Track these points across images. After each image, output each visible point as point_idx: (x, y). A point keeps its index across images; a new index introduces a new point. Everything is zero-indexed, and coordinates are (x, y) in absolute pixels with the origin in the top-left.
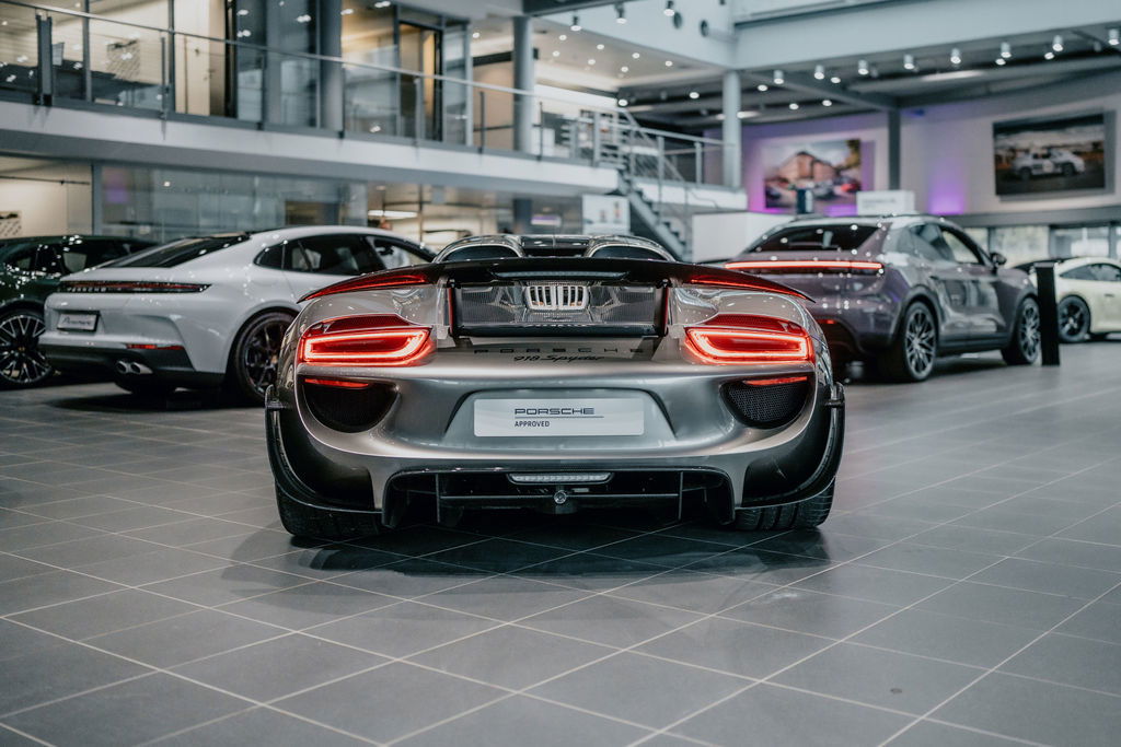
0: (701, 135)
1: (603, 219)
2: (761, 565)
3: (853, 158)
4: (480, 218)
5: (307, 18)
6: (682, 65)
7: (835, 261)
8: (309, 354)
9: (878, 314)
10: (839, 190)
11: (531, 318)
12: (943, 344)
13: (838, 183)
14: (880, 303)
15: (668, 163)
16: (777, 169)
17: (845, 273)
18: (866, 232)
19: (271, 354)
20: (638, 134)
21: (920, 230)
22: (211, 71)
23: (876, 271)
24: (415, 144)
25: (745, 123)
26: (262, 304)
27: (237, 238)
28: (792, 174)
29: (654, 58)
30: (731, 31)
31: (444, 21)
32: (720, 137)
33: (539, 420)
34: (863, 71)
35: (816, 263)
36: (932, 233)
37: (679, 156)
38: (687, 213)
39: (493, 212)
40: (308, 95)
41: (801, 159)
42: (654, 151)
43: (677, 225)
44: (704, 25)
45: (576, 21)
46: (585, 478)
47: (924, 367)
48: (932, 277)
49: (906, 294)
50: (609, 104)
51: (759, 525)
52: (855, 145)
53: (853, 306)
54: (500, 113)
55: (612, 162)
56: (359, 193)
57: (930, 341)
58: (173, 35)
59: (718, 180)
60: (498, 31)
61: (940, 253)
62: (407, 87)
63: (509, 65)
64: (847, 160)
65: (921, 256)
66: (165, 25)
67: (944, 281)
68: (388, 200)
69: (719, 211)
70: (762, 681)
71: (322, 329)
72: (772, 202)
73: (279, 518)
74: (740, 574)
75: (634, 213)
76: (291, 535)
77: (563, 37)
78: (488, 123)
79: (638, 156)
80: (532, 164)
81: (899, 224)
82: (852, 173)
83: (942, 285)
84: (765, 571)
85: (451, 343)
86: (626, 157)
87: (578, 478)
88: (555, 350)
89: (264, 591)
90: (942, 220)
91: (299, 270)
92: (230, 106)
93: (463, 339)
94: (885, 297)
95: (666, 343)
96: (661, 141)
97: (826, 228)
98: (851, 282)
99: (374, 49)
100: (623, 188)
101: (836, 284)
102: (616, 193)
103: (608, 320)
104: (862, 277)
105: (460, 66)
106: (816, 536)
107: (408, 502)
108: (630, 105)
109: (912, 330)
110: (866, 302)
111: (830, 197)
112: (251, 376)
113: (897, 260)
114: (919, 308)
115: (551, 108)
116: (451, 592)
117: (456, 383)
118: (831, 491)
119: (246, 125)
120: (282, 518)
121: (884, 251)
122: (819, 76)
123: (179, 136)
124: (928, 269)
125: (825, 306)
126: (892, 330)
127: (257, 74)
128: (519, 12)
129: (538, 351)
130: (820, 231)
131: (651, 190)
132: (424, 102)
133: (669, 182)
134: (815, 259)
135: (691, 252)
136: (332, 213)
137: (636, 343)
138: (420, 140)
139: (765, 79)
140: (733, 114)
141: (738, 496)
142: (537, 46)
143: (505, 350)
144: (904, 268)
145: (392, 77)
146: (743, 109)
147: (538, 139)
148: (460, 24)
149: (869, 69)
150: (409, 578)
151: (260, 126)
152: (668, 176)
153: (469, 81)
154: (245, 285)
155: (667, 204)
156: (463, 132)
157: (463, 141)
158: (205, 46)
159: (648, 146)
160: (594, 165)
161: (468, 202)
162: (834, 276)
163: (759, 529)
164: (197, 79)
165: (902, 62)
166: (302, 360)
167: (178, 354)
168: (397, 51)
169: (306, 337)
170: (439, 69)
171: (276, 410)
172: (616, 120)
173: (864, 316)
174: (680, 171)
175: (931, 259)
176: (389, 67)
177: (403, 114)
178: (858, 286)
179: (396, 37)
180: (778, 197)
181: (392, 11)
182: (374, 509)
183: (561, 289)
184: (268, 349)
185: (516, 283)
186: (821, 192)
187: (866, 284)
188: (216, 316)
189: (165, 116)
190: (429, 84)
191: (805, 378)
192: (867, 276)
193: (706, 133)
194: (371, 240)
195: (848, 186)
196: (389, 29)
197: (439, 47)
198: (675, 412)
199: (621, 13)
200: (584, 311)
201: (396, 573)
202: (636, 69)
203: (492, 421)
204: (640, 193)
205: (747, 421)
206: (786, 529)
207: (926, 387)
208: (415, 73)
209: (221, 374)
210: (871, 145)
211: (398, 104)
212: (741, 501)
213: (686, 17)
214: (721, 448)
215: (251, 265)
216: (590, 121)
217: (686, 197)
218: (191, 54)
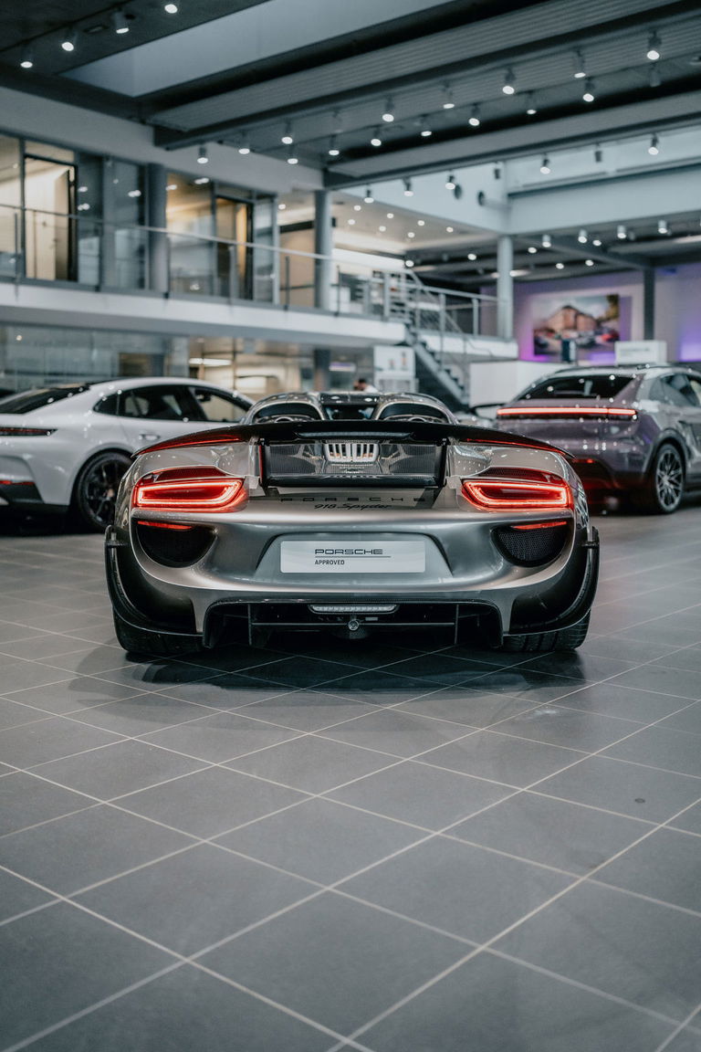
0: (477, 292)
1: (392, 366)
2: (526, 683)
3: (612, 311)
4: (285, 366)
5: (136, 193)
6: (461, 230)
7: (594, 407)
8: (141, 500)
9: (631, 455)
10: (599, 340)
11: (329, 470)
12: (689, 480)
13: (598, 333)
14: (633, 445)
15: (449, 318)
16: (545, 321)
17: (603, 418)
18: (623, 382)
19: (107, 488)
20: (423, 292)
21: (670, 380)
22: (56, 240)
23: (630, 417)
24: (229, 303)
25: (516, 281)
26: (100, 446)
27: (78, 388)
28: (558, 325)
29: (436, 225)
30: (505, 201)
31: (255, 195)
32: (494, 293)
33: (336, 559)
34: (622, 236)
35: (577, 410)
36: (681, 382)
37: (459, 311)
38: (465, 361)
39: (297, 360)
40: (138, 259)
41: (567, 311)
42: (436, 307)
43: (456, 372)
44: (481, 195)
45: (369, 193)
46: (375, 609)
47: (673, 501)
48: (681, 422)
49: (657, 435)
50: (397, 265)
51: (524, 648)
52: (614, 299)
53: (610, 447)
54: (303, 274)
55: (400, 317)
56: (181, 345)
57: (678, 478)
58: (24, 210)
59: (493, 332)
60: (301, 202)
61: (689, 400)
62: (223, 253)
63: (311, 233)
64: (607, 312)
65: (672, 402)
66: (17, 203)
67: (691, 425)
68: (207, 350)
69: (493, 359)
70: (525, 789)
71: (152, 479)
72: (540, 350)
73: (116, 635)
74: (508, 691)
75: (419, 363)
76: (126, 651)
77: (358, 208)
78: (293, 283)
79: (422, 311)
80: (330, 319)
81: (651, 374)
82: (612, 325)
83: (689, 429)
84: (528, 690)
85: (261, 493)
86: (412, 313)
87: (369, 609)
88: (349, 499)
89: (106, 701)
90: (690, 371)
91: (130, 415)
92: (72, 270)
93: (272, 489)
94: (638, 439)
95: (445, 493)
96: (442, 298)
97: (587, 378)
98: (609, 426)
99: (194, 218)
100: (410, 340)
101: (594, 428)
102: (403, 344)
103: (395, 472)
104: (618, 422)
105: (269, 232)
106: (574, 658)
107: (224, 624)
108: (415, 265)
109: (662, 468)
110: (622, 444)
111: (591, 345)
112: (92, 507)
113: (649, 406)
114: (668, 449)
115: (346, 270)
116: (260, 705)
117: (265, 527)
118: (587, 620)
119: (85, 288)
120: (119, 637)
121: (638, 399)
122: (582, 239)
123: (29, 298)
124: (677, 414)
125: (585, 447)
126: (644, 469)
127: (95, 241)
128: (319, 187)
129: (335, 500)
130: (582, 381)
131: (433, 341)
132: (237, 266)
133: (449, 333)
134: (577, 406)
135: (468, 396)
136: (159, 363)
137: (419, 493)
138: (234, 299)
139: (536, 243)
140: (506, 273)
141: (506, 625)
142: (335, 215)
143: (306, 498)
144: (655, 414)
145: (210, 244)
146: (515, 268)
147: (337, 297)
148: (269, 198)
149: (627, 233)
150: (225, 691)
151: (97, 289)
152: (449, 329)
153: (276, 248)
154: (85, 429)
155: (448, 354)
156: (270, 290)
157: (270, 300)
158: (51, 220)
159: (431, 302)
160: (384, 319)
161: (275, 350)
162: (594, 421)
163: (524, 651)
164: (44, 250)
165: (657, 226)
166: (136, 505)
167: (30, 489)
168: (215, 220)
169: (139, 486)
170: (250, 238)
171: (114, 547)
172: (403, 279)
173: (619, 456)
174: (459, 323)
175: (680, 405)
176: (208, 237)
177: (219, 276)
178: (615, 430)
179: (213, 209)
180: (545, 345)
181: (211, 186)
182: (195, 632)
183: (355, 446)
184: (105, 484)
185: (316, 441)
186: (584, 341)
187: (622, 428)
188: (61, 456)
189: (17, 281)
190: (242, 250)
191: (565, 523)
192: (623, 421)
193: (483, 290)
194: (193, 391)
195: (607, 336)
196: (207, 202)
197: (250, 217)
198: (453, 553)
199: (408, 187)
200: (374, 463)
201: (214, 687)
202: (421, 234)
203: (296, 559)
204: (424, 344)
205: (514, 560)
206: (549, 651)
207: (674, 519)
208: (229, 242)
209: (65, 506)
210: (629, 299)
211: (214, 267)
212: (508, 630)
213: (465, 188)
214: (492, 584)
215: (90, 412)
216: (380, 281)
217: (465, 347)
218: (39, 227)
